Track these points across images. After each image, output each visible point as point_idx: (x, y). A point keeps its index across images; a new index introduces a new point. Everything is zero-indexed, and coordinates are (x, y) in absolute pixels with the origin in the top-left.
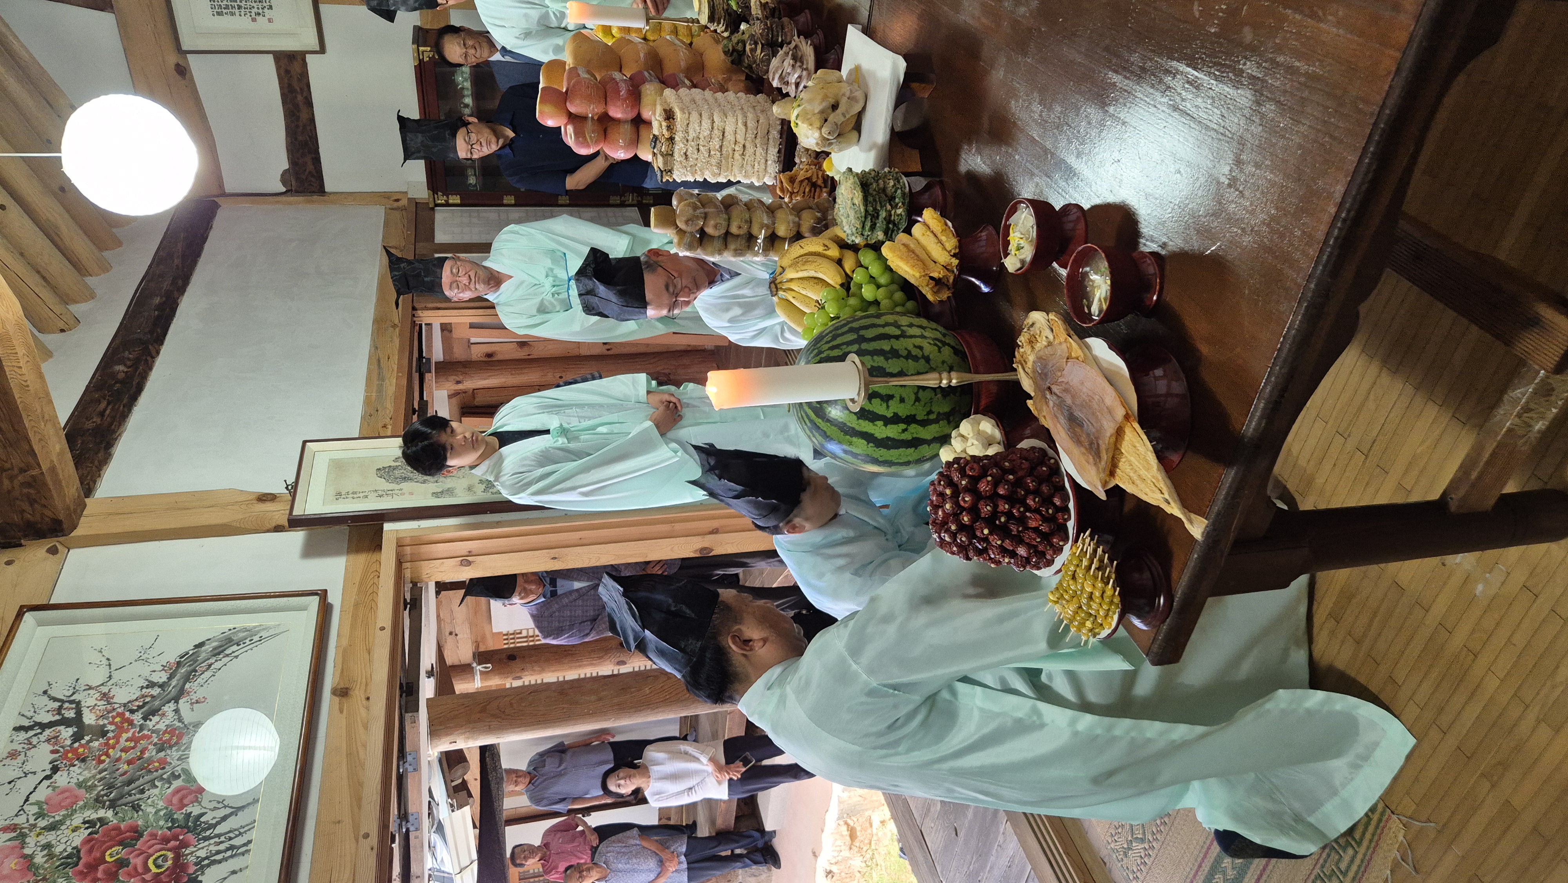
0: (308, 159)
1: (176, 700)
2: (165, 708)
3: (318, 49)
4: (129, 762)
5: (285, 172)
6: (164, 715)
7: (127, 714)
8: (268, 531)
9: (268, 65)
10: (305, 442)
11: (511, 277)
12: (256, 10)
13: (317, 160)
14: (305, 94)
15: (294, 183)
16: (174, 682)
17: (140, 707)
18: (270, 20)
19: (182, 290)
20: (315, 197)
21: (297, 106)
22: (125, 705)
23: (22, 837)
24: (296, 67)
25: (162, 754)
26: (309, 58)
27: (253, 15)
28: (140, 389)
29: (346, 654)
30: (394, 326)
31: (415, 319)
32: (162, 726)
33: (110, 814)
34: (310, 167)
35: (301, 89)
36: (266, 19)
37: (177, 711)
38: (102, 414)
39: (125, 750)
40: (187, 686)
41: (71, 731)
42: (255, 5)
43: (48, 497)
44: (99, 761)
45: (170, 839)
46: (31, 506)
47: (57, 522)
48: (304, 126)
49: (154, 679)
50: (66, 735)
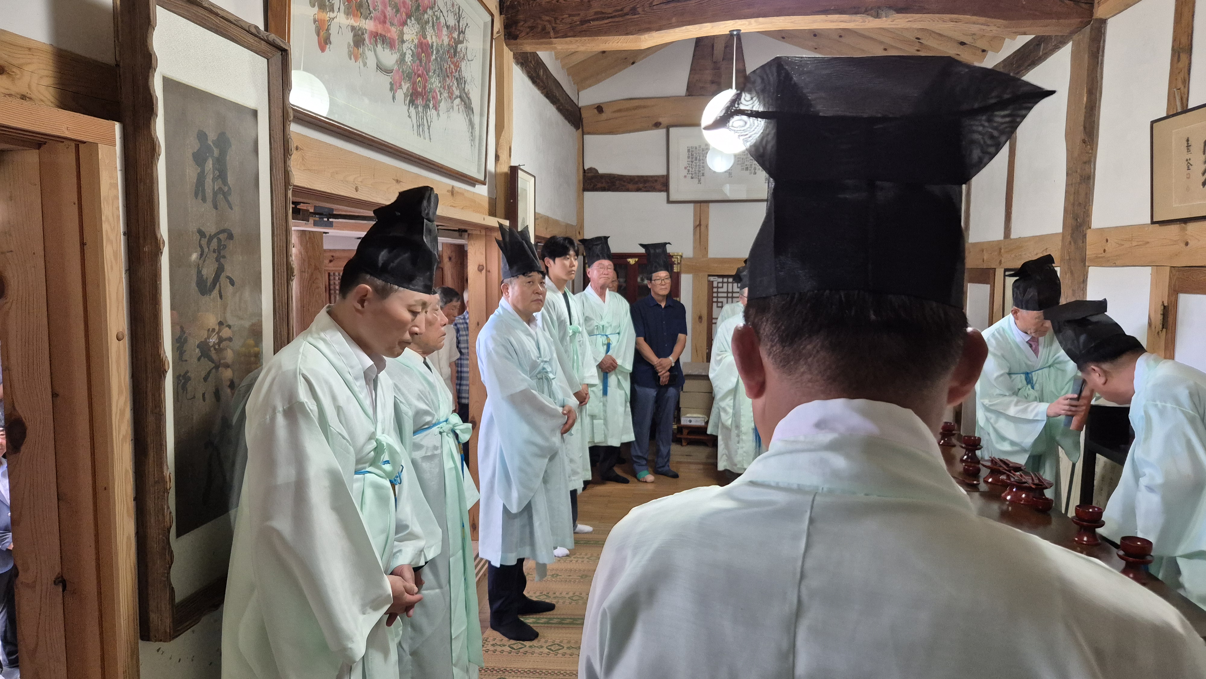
0: (604, 185)
1: (460, 97)
2: (459, 91)
3: (671, 199)
4: (446, 69)
5: (597, 171)
6: (457, 89)
7: (459, 69)
8: (496, 151)
9: (659, 170)
10: (535, 177)
11: (604, 302)
12: (691, 170)
13: (603, 189)
14: (644, 189)
15: (590, 175)
16: (465, 96)
17: (460, 76)
18: (685, 177)
19: (558, 109)
20: (582, 186)
21: (636, 183)
22: (461, 68)
23: (432, 8)
24: (659, 186)
25: (447, 88)
26: (663, 195)
27: (688, 168)
28: (534, 82)
32: (454, 88)
33: (434, 57)
34: (599, 185)
35: (646, 187)
37: (457, 97)
38: (531, 62)
39: (450, 67)
40: (463, 103)
41: (456, 37)
42: (694, 170)
43: (533, 37)
44: (448, 52)
45: (425, 90)
46: (529, 27)
47: (516, 37)
48: (623, 186)
49: (466, 85)
50: (455, 35)
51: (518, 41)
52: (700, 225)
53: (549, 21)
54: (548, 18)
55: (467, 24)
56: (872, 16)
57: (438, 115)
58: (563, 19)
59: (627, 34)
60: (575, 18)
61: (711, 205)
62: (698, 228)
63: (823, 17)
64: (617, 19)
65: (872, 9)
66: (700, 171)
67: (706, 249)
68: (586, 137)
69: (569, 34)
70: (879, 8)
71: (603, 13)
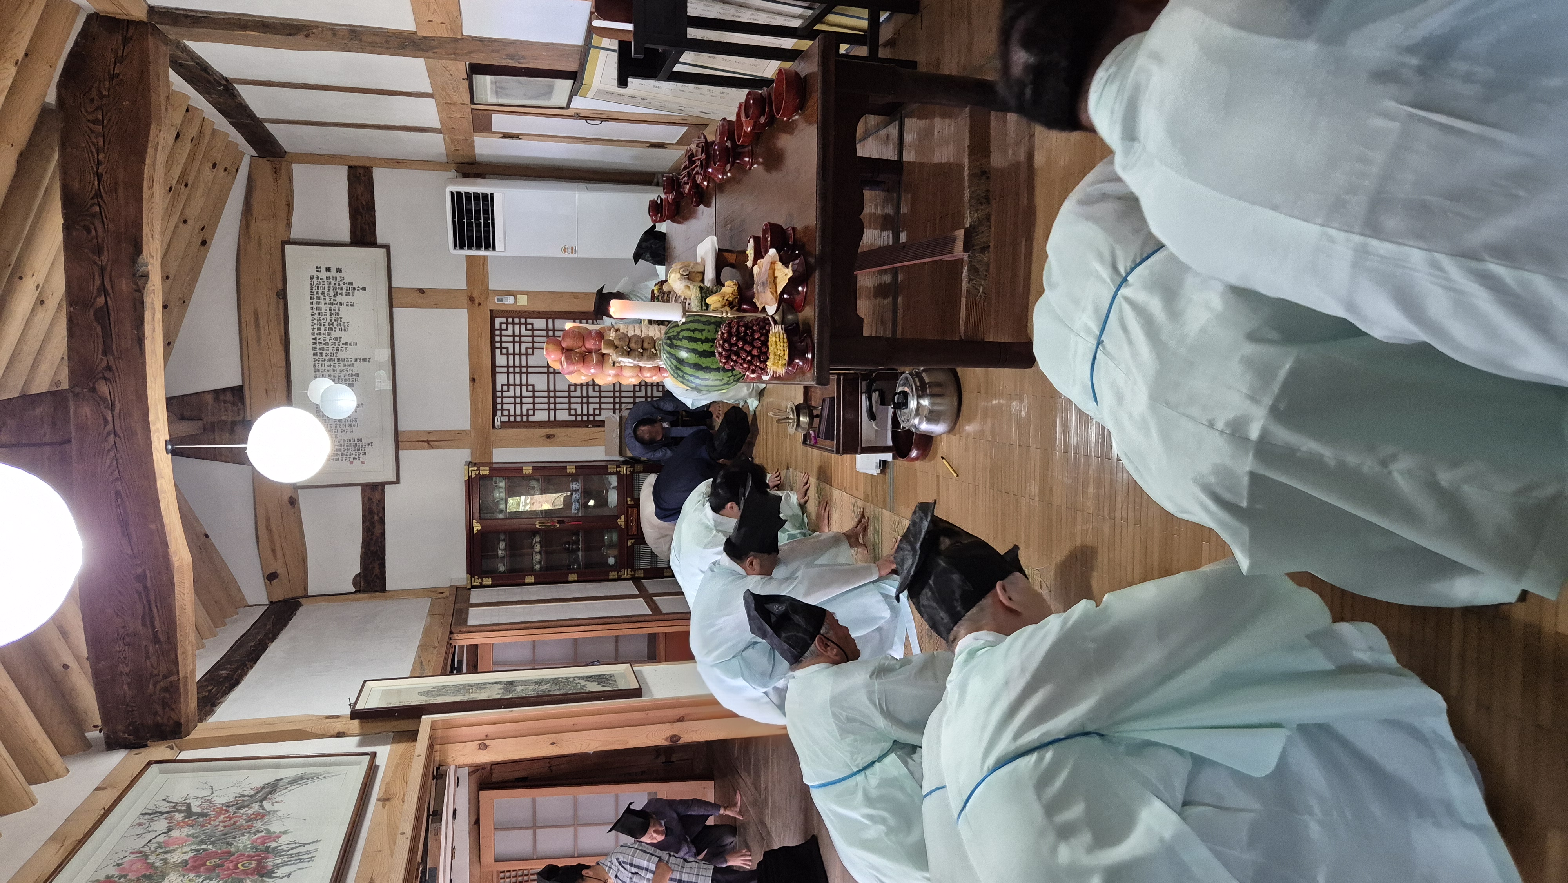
0: (376, 565)
1: (261, 801)
2: (253, 805)
3: (394, 480)
4: (225, 827)
5: (357, 576)
6: (251, 808)
7: (224, 808)
8: (332, 737)
9: (356, 495)
10: (366, 682)
12: (354, 456)
13: (383, 565)
14: (380, 515)
15: (362, 585)
16: (259, 795)
17: (233, 805)
18: (363, 463)
19: (272, 639)
20: (377, 594)
21: (373, 524)
22: (223, 804)
23: (146, 856)
24: (377, 496)
25: (250, 823)
26: (387, 488)
27: (352, 460)
28: (237, 683)
29: (388, 786)
30: (435, 647)
31: (451, 642)
32: (250, 812)
33: (210, 847)
34: (377, 571)
35: (378, 512)
36: (360, 462)
37: (261, 806)
38: (210, 691)
39: (223, 822)
40: (269, 796)
41: (182, 815)
42: (354, 453)
43: (177, 702)
44: (203, 826)
45: (254, 857)
46: (164, 709)
47: (178, 725)
48: (377, 539)
49: (245, 793)
50: (179, 817)
51: (183, 721)
52: (428, 441)
53: (155, 685)
54: (151, 686)
55: (164, 800)
56: (146, 283)
57: (285, 832)
58: (152, 666)
59: (173, 584)
60: (151, 649)
61: (400, 429)
62: (431, 443)
63: (148, 343)
64: (152, 598)
65: (137, 285)
66: (356, 444)
67: (459, 432)
68: (311, 591)
69: (173, 656)
70: (134, 275)
71: (143, 617)
